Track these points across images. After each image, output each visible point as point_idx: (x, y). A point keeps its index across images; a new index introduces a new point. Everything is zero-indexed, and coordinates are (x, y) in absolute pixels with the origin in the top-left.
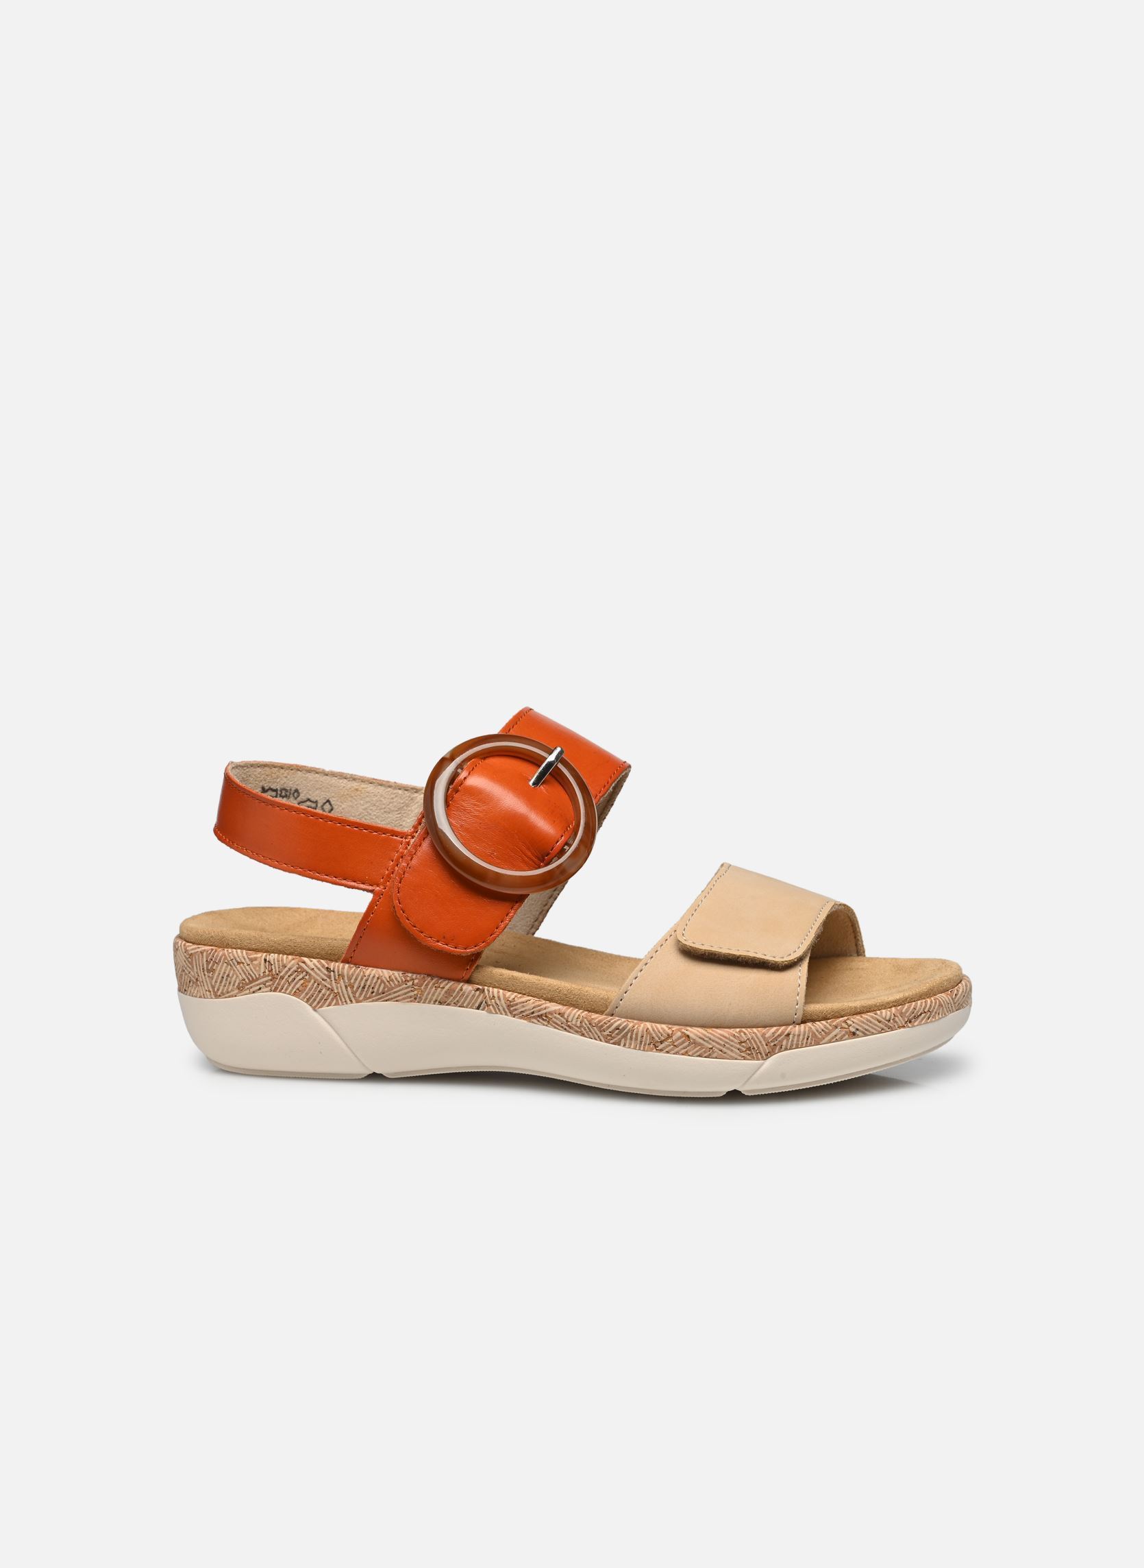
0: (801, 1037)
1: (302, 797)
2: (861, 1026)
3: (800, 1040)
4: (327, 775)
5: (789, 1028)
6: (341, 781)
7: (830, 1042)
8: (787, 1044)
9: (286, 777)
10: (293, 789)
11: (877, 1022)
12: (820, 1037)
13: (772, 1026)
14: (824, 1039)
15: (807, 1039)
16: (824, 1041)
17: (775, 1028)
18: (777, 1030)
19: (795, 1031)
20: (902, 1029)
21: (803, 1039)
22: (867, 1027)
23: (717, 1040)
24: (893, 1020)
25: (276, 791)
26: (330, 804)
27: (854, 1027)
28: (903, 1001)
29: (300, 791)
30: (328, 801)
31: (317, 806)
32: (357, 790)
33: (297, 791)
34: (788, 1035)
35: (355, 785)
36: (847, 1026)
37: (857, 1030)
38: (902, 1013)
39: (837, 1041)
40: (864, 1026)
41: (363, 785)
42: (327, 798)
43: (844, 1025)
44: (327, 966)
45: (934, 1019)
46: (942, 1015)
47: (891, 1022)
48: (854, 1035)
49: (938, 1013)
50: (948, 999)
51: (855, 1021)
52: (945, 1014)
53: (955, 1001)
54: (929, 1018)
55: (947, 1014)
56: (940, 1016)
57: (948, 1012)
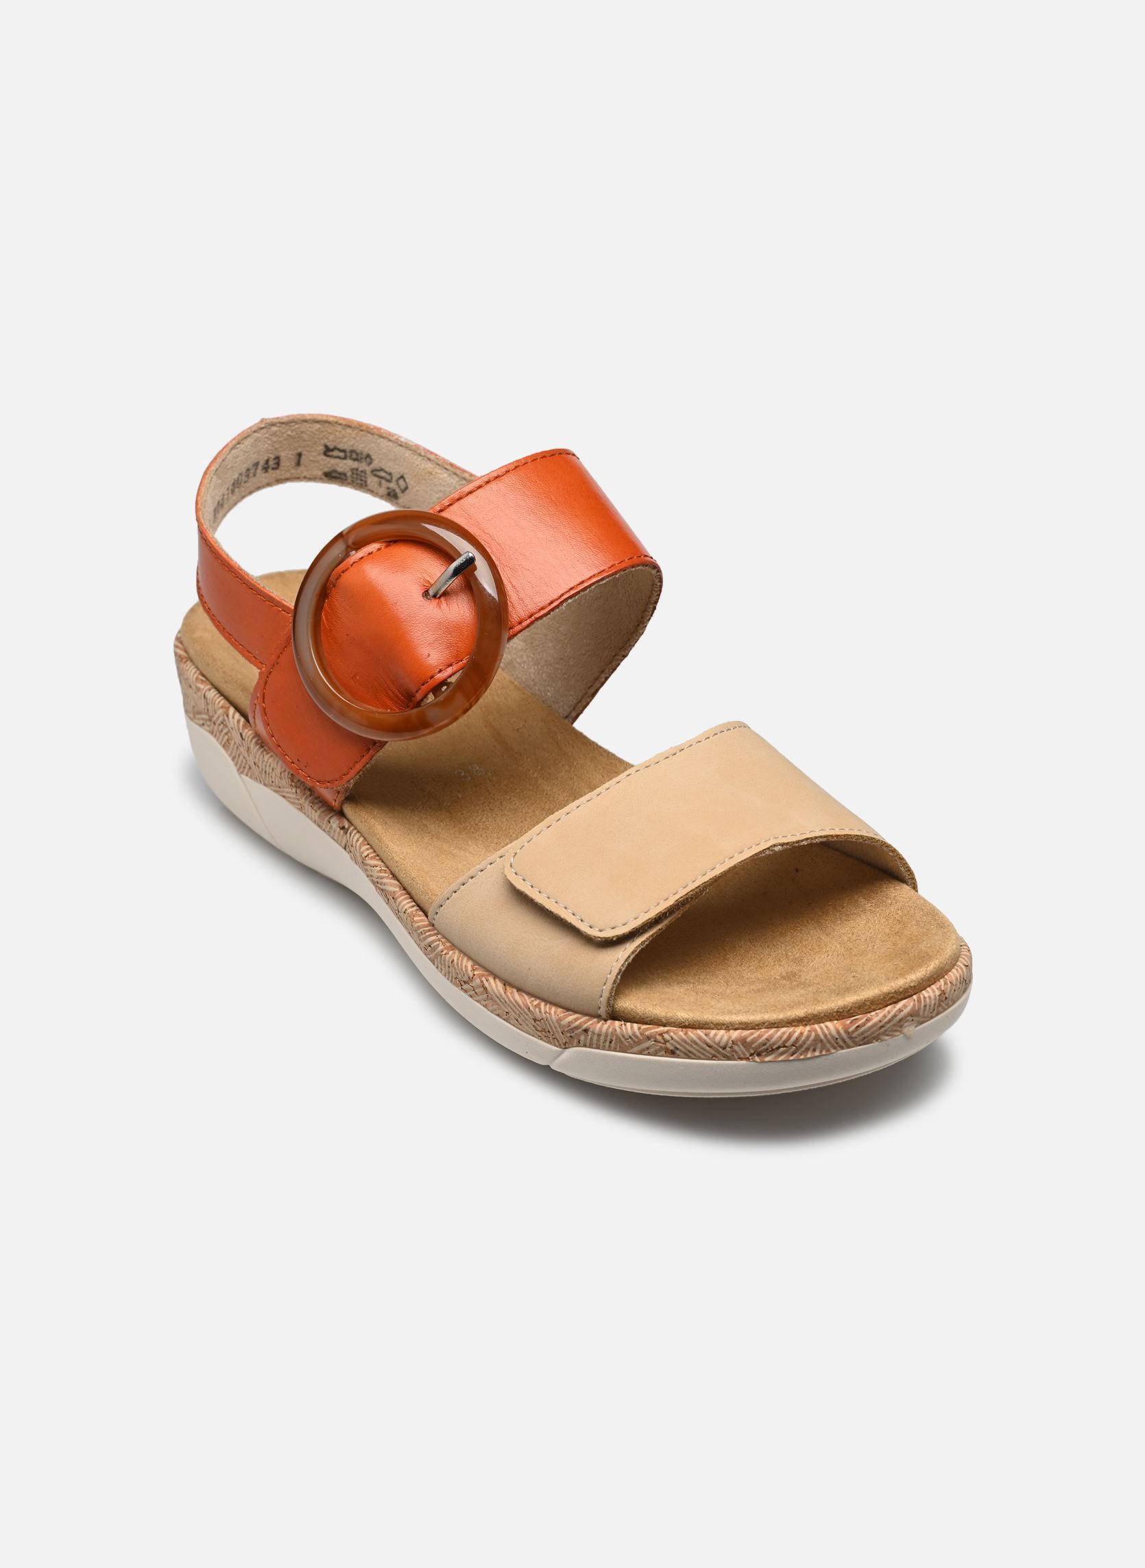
0: (602, 1038)
1: (375, 465)
2: (682, 1046)
3: (602, 1041)
4: (401, 446)
5: (591, 1022)
6: (415, 457)
7: (640, 1053)
8: (586, 1039)
9: (354, 438)
10: (365, 454)
11: (705, 1046)
12: (627, 1044)
13: (576, 1012)
14: (632, 1048)
15: (610, 1042)
16: (631, 1051)
17: (577, 1016)
18: (576, 1020)
19: (595, 1028)
20: (744, 1062)
21: (605, 1041)
22: (691, 1049)
23: (512, 1006)
24: (731, 1047)
25: (344, 451)
26: (405, 480)
27: (672, 1044)
28: (757, 1025)
29: (373, 457)
30: (402, 477)
31: (392, 478)
32: (431, 473)
33: (368, 456)
34: (586, 1031)
35: (429, 465)
36: (663, 1041)
37: (677, 1049)
38: (746, 1042)
39: (649, 1054)
40: (687, 1047)
41: (438, 470)
42: (401, 474)
43: (659, 1038)
44: (241, 731)
45: (802, 1057)
46: (821, 1052)
47: (728, 1049)
48: (672, 1053)
49: (811, 1049)
50: (838, 1032)
51: (675, 1037)
52: (828, 1050)
53: (854, 1035)
54: (792, 1055)
55: (833, 1051)
56: (817, 1053)
57: (835, 1048)
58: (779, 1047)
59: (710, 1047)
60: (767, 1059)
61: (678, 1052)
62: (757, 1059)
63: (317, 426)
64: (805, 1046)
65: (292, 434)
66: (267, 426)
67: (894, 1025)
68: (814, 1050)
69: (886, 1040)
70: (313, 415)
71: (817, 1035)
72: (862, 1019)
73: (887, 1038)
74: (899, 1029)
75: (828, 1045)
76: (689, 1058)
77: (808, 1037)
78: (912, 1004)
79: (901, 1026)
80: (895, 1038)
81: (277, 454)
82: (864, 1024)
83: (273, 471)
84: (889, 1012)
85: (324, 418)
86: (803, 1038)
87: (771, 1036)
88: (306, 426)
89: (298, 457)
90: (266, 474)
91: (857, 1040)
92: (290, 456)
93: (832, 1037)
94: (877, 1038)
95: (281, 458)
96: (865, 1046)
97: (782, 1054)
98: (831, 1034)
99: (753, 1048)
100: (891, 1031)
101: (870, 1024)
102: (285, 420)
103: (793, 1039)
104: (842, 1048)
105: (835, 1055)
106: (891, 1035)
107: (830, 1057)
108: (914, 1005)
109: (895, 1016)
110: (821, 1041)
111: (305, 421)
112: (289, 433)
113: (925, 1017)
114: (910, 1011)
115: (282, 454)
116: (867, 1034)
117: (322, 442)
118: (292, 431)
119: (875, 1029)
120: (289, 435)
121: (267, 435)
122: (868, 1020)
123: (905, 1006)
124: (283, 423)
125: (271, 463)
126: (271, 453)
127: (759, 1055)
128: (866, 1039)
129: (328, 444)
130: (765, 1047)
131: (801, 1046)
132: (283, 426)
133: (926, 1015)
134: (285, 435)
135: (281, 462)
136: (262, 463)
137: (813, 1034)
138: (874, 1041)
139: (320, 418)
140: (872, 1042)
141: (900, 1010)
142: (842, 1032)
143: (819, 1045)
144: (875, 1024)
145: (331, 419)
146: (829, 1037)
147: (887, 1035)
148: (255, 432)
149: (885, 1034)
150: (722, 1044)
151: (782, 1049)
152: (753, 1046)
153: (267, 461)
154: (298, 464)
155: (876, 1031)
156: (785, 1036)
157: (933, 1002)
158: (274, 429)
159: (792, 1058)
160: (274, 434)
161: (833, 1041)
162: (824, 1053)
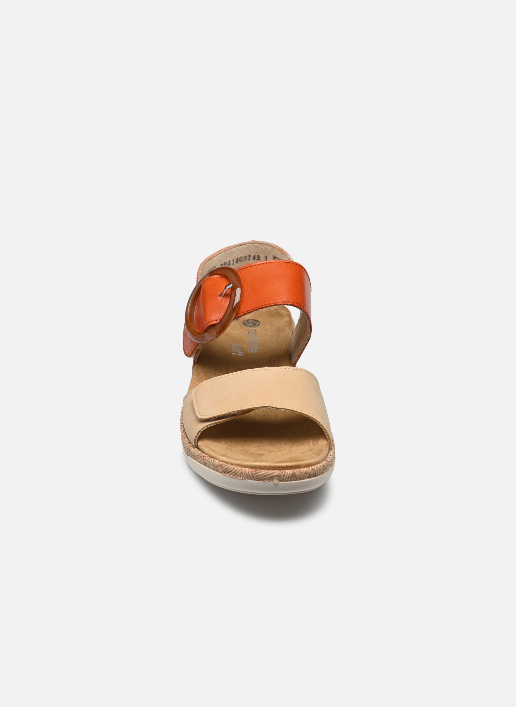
0: (192, 454)
2: (207, 462)
5: (191, 447)
8: (189, 453)
13: (190, 443)
15: (194, 456)
18: (189, 445)
22: (209, 465)
34: (190, 450)
36: (204, 460)
38: (222, 467)
45: (236, 478)
46: (243, 478)
47: (217, 467)
48: (205, 464)
49: (240, 476)
50: (249, 472)
51: (206, 459)
52: (245, 478)
53: (254, 475)
54: (234, 476)
55: (246, 479)
56: (241, 478)
57: (247, 478)
58: (230, 472)
59: (213, 465)
60: (227, 475)
61: (206, 464)
62: (224, 474)
63: (271, 247)
64: (238, 474)
65: (263, 248)
66: (254, 243)
67: (270, 477)
68: (241, 477)
69: (266, 482)
70: (270, 243)
71: (242, 471)
72: (258, 471)
73: (266, 481)
74: (272, 479)
75: (245, 476)
76: (209, 468)
77: (239, 471)
78: (279, 472)
79: (273, 479)
80: (269, 483)
81: (258, 255)
82: (258, 473)
83: (257, 261)
84: (269, 472)
85: (273, 245)
86: (237, 471)
87: (229, 467)
88: (268, 247)
89: (266, 258)
90: (254, 261)
91: (255, 478)
92: (263, 256)
93: (246, 474)
94: (262, 480)
95: (260, 256)
96: (258, 481)
97: (231, 474)
98: (246, 472)
99: (223, 469)
100: (268, 479)
101: (260, 474)
102: (261, 243)
103: (234, 470)
104: (250, 479)
105: (247, 481)
106: (268, 481)
107: (245, 481)
108: (279, 473)
109: (270, 474)
110: (243, 474)
111: (267, 245)
112: (262, 248)
113: (284, 479)
114: (278, 474)
115: (260, 255)
116: (259, 477)
117: (273, 254)
118: (263, 247)
119: (261, 476)
120: (262, 249)
121: (254, 246)
122: (260, 472)
123: (276, 472)
124: (260, 243)
125: (256, 257)
126: (256, 254)
127: (225, 473)
128: (259, 479)
129: (274, 255)
130: (226, 470)
131: (236, 474)
132: (260, 244)
133: (284, 478)
134: (261, 248)
135: (260, 258)
136: (252, 256)
137: (241, 470)
138: (262, 481)
139: (271, 245)
140: (260, 481)
141: (273, 473)
142: (250, 473)
143: (242, 475)
144: (262, 475)
145: (275, 246)
146: (245, 473)
147: (267, 480)
148: (248, 243)
149: (266, 479)
150: (216, 465)
151: (231, 473)
152: (224, 468)
153: (254, 256)
154: (266, 260)
155: (262, 477)
156: (232, 468)
157: (288, 475)
158: (257, 244)
159: (233, 477)
160: (256, 246)
161: (246, 475)
162: (243, 479)
